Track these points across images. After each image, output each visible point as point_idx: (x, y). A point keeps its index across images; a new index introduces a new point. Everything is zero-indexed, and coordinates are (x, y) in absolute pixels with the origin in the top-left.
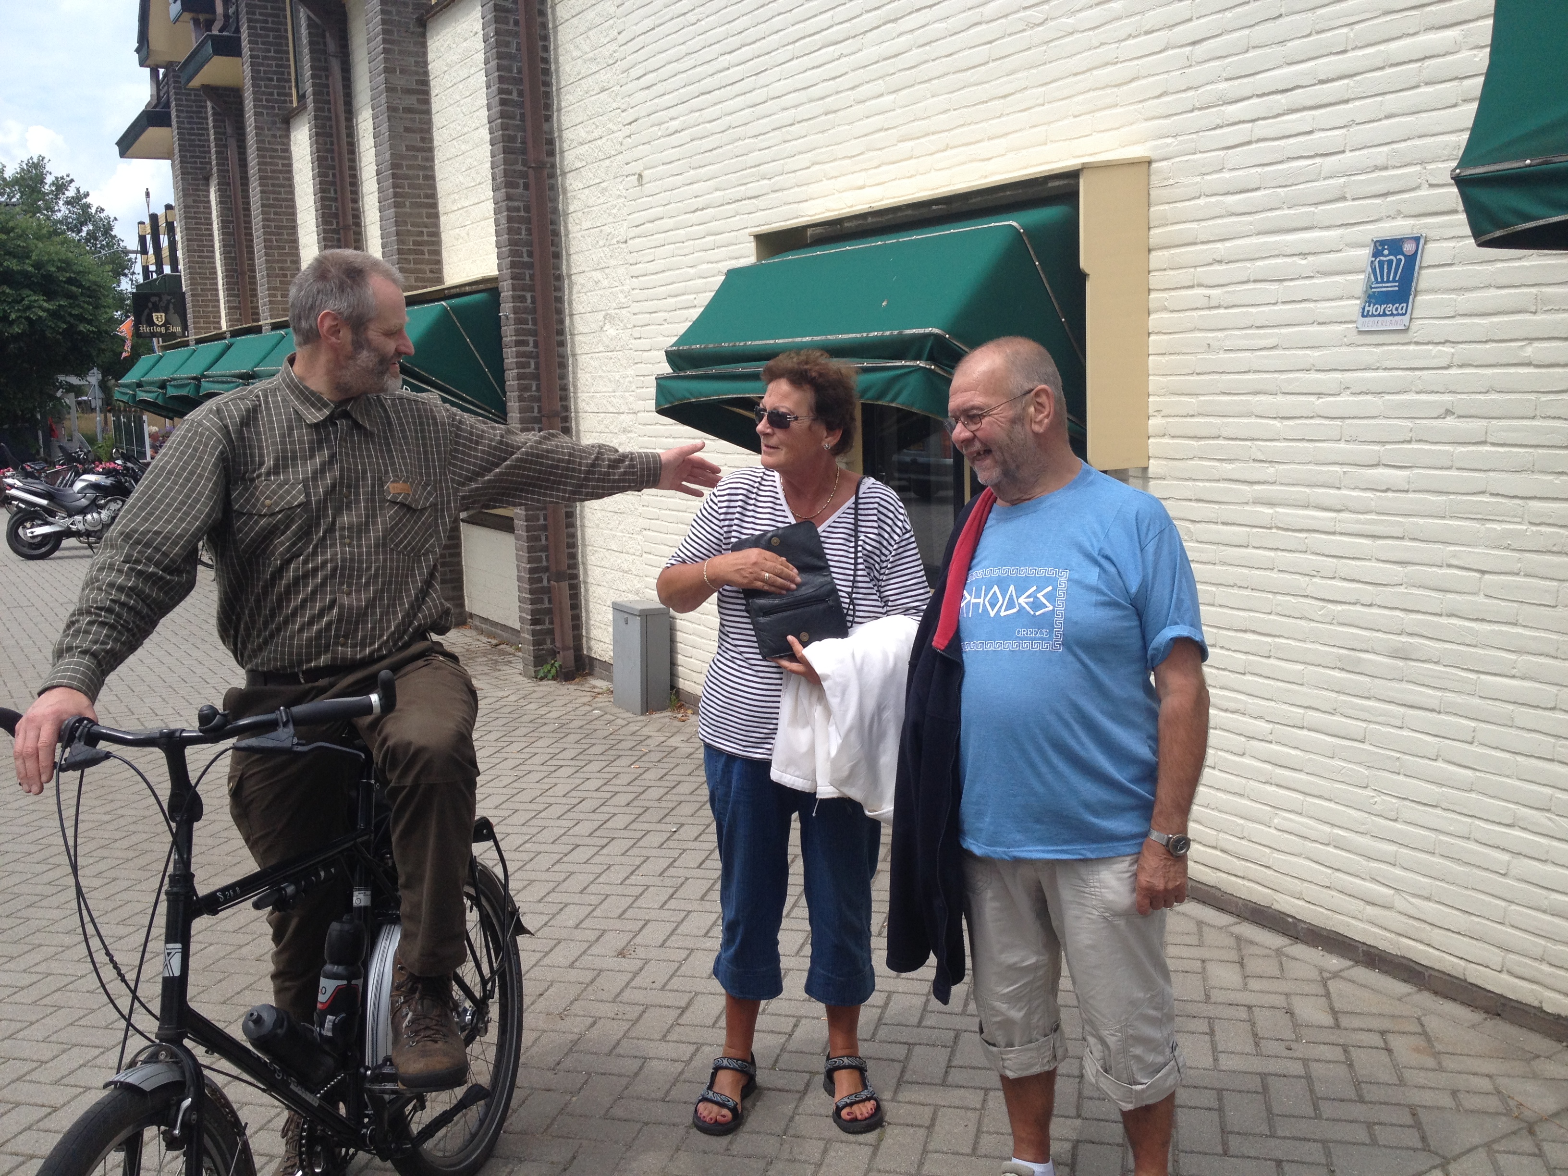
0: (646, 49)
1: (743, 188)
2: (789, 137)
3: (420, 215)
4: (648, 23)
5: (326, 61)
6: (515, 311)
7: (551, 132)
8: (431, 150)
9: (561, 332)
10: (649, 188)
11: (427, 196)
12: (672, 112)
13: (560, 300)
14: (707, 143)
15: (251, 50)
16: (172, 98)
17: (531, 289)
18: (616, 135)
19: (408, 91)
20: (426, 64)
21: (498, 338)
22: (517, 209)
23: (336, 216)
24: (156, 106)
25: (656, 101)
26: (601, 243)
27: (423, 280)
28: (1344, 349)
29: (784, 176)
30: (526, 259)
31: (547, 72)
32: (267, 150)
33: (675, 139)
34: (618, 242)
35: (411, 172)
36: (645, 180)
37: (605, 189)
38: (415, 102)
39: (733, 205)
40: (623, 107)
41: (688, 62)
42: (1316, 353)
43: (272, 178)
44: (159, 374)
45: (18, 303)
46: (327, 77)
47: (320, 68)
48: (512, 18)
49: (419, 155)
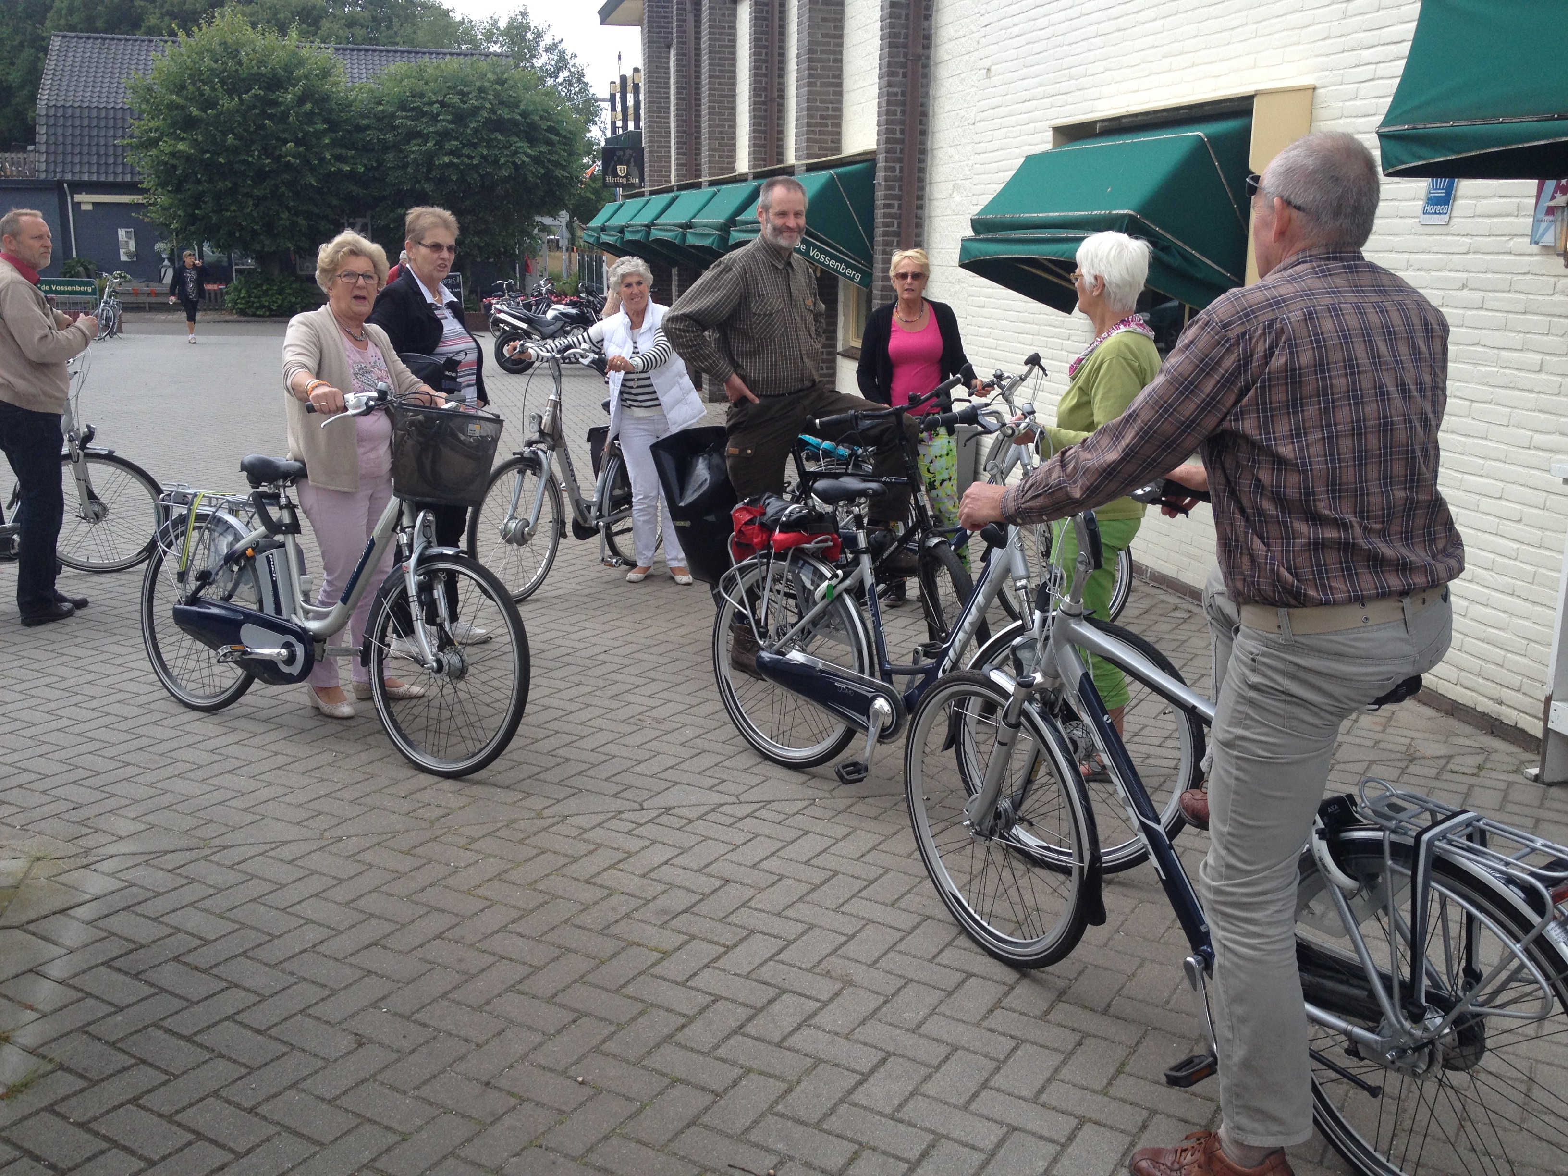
1: (1058, 86)
2: (1091, 48)
3: (828, 93)
6: (886, 179)
7: (929, 28)
8: (841, 36)
9: (921, 198)
10: (995, 80)
11: (834, 77)
12: (1016, 20)
13: (922, 170)
14: (1038, 47)
17: (900, 160)
18: (975, 35)
21: (872, 200)
22: (896, 94)
23: (765, 89)
25: (1006, 9)
26: (956, 124)
27: (825, 149)
32: (717, 27)
33: (1016, 42)
34: (968, 124)
35: (823, 56)
36: (993, 73)
37: (963, 80)
39: (1051, 99)
42: (1398, 239)
44: (620, 220)
45: (507, 148)
49: (832, 41)
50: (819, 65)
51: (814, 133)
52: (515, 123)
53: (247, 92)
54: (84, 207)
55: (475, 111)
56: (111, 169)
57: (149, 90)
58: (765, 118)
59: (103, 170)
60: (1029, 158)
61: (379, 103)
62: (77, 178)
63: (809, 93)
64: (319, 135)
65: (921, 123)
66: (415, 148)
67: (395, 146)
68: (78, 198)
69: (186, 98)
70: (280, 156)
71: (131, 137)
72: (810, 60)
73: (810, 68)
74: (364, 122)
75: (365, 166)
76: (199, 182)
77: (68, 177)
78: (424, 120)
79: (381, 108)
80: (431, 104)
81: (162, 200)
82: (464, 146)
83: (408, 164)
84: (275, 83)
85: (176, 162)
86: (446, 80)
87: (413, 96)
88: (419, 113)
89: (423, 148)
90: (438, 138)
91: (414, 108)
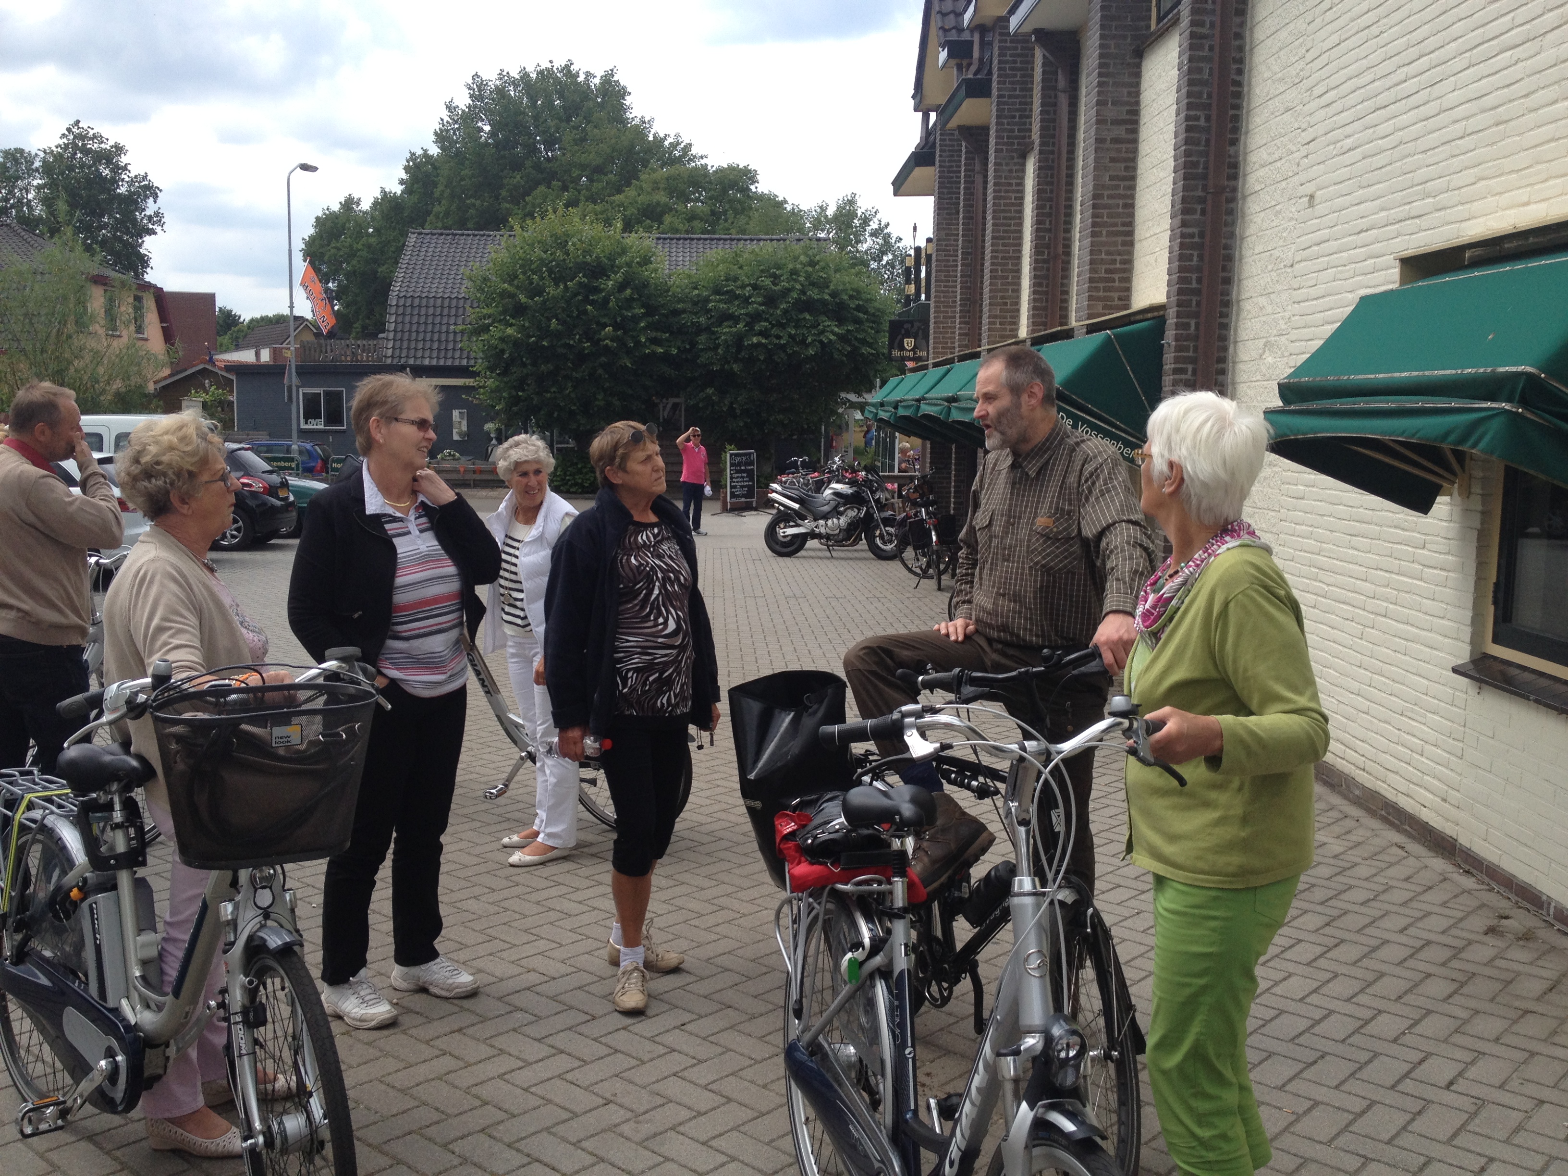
0: (1330, 66)
1: (1407, 207)
2: (1458, 152)
3: (1115, 244)
4: (1335, 39)
5: (1056, 97)
6: (1177, 338)
7: (1237, 155)
8: (1133, 178)
9: (1223, 360)
10: (1320, 209)
11: (1125, 224)
12: (1348, 130)
13: (1225, 327)
14: (1378, 161)
15: (999, 89)
16: (938, 141)
17: (1196, 315)
18: (1295, 155)
19: (1117, 122)
20: (1138, 94)
21: (1160, 366)
22: (1192, 236)
23: (1048, 247)
24: (923, 148)
25: (1335, 118)
26: (1270, 268)
27: (1111, 306)
29: (1450, 193)
31: (1239, 95)
32: (1004, 185)
33: (1348, 158)
34: (1285, 266)
35: (1111, 202)
36: (1317, 201)
37: (1279, 212)
38: (1123, 132)
39: (1397, 226)
40: (1304, 126)
41: (1368, 77)
43: (1004, 211)
44: (895, 396)
45: (815, 327)
46: (1055, 112)
47: (1049, 105)
48: (1207, 44)
49: (1122, 184)
50: (1105, 212)
51: (1097, 289)
52: (824, 302)
53: (572, 280)
55: (786, 292)
56: (450, 354)
57: (485, 279)
58: (1046, 277)
59: (442, 354)
60: (1365, 300)
61: (696, 288)
62: (418, 362)
63: (1093, 244)
64: (635, 319)
65: (1224, 269)
66: (726, 331)
67: (708, 329)
69: (518, 287)
70: (600, 340)
72: (1094, 206)
73: (1094, 216)
74: (681, 306)
75: (679, 348)
76: (524, 365)
77: (411, 362)
78: (736, 303)
79: (696, 292)
80: (743, 287)
81: (490, 382)
82: (773, 326)
83: (719, 344)
84: (598, 270)
85: (504, 346)
86: (760, 263)
87: (727, 280)
88: (732, 296)
89: (734, 330)
90: (748, 320)
91: (727, 292)
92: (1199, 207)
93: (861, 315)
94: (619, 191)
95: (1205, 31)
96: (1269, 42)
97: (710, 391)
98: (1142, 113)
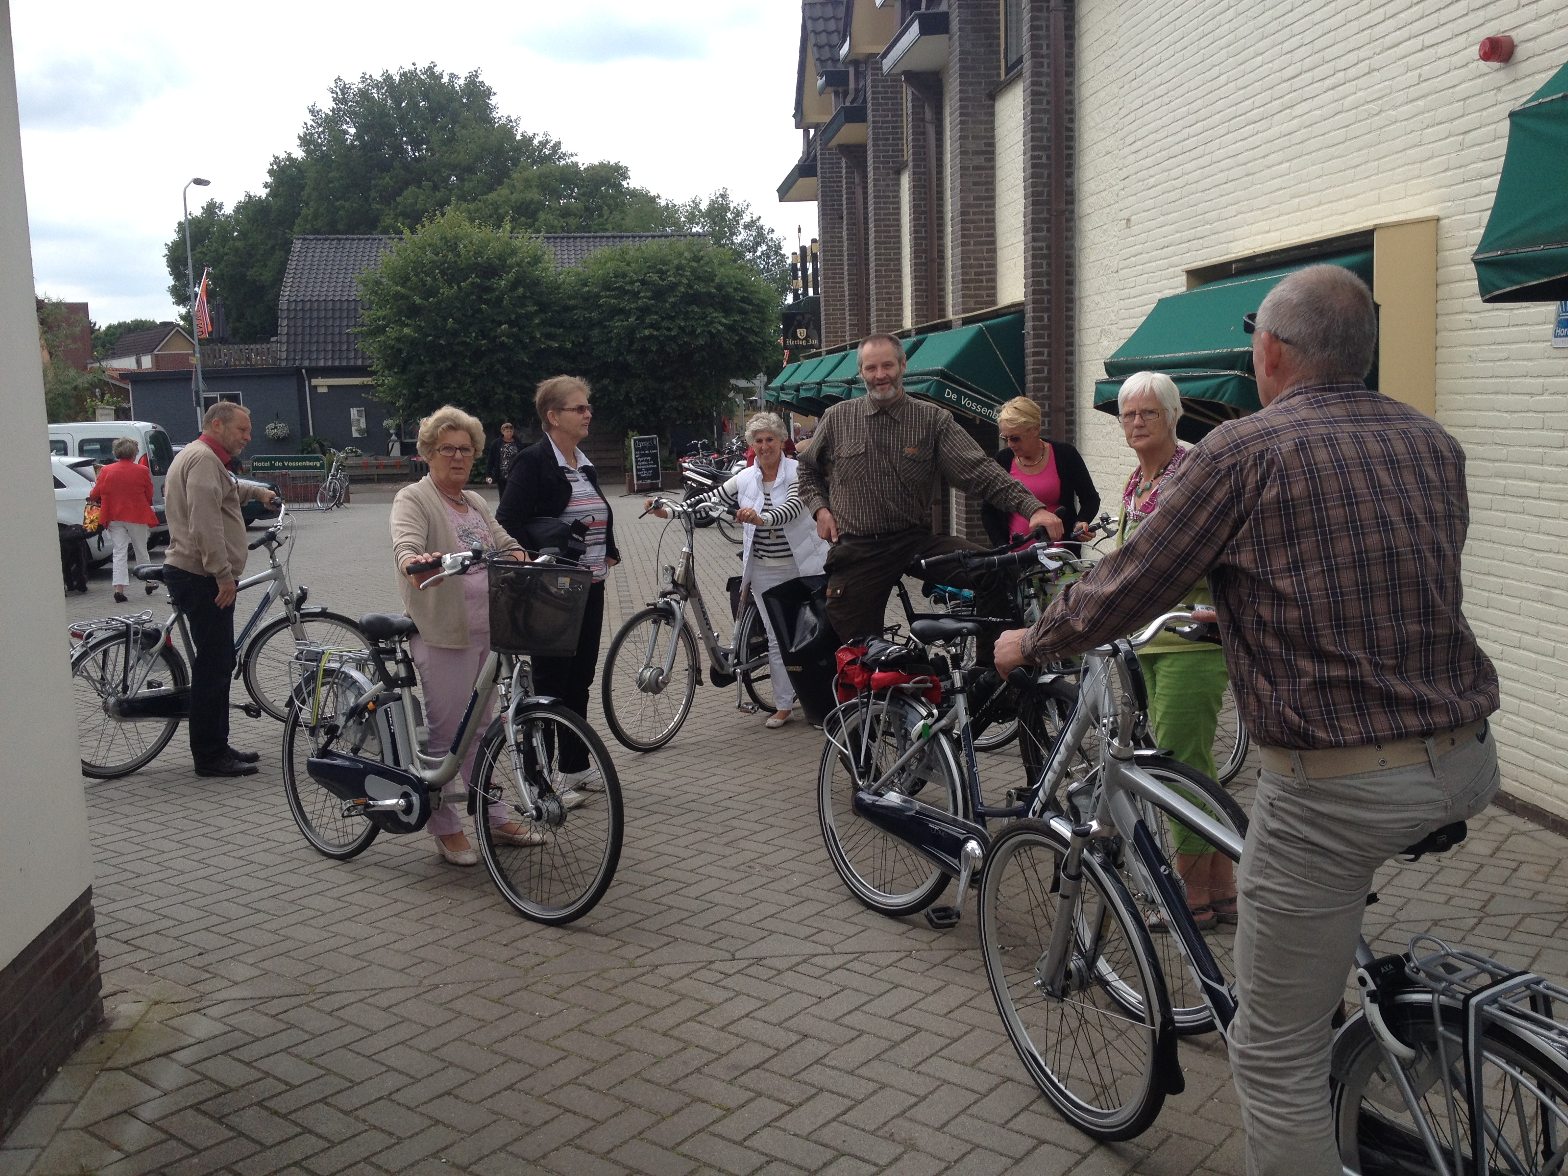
0: (1138, 121)
3: (982, 251)
4: (1138, 102)
5: (925, 125)
6: (1034, 329)
7: (1072, 184)
8: (993, 198)
9: (1071, 344)
10: (1133, 230)
11: (988, 235)
12: (1152, 171)
13: (1071, 318)
14: (1172, 196)
15: (873, 116)
16: (818, 154)
17: (1048, 310)
18: (1115, 188)
19: (976, 153)
20: (993, 129)
21: (1022, 349)
22: (1041, 249)
23: (925, 251)
24: (805, 161)
25: (1142, 162)
26: (1101, 273)
27: (981, 303)
28: (1546, 361)
30: (1045, 287)
31: (1071, 138)
32: (882, 197)
33: (1152, 192)
34: (1112, 272)
35: (976, 217)
36: (1132, 223)
37: (1106, 231)
38: (983, 161)
39: (1187, 244)
40: (1119, 167)
41: (1163, 133)
42: (1530, 364)
43: (883, 220)
44: (796, 380)
45: (703, 319)
46: (925, 140)
47: (919, 133)
48: (1045, 99)
49: (984, 203)
50: (972, 226)
51: (969, 288)
52: (710, 295)
53: (464, 281)
54: (321, 390)
55: (673, 287)
56: (345, 355)
57: (378, 283)
58: (926, 277)
59: (337, 356)
60: (1161, 301)
61: (585, 285)
62: (314, 364)
63: (963, 252)
64: (529, 316)
65: (1067, 274)
66: (618, 323)
67: (600, 323)
68: (314, 382)
69: (410, 289)
70: (496, 337)
71: (363, 325)
72: (962, 221)
73: (963, 229)
74: (572, 302)
75: (573, 343)
76: (422, 363)
77: (306, 363)
78: (626, 298)
79: (587, 289)
80: (632, 283)
81: (389, 381)
82: (663, 319)
83: (612, 338)
84: (490, 270)
85: (401, 346)
86: (646, 260)
87: (616, 277)
88: (622, 291)
89: (625, 323)
90: (639, 313)
91: (617, 288)
92: (1045, 226)
93: (746, 306)
94: (491, 189)
95: (1042, 89)
96: (1092, 99)
97: (606, 382)
98: (997, 145)
